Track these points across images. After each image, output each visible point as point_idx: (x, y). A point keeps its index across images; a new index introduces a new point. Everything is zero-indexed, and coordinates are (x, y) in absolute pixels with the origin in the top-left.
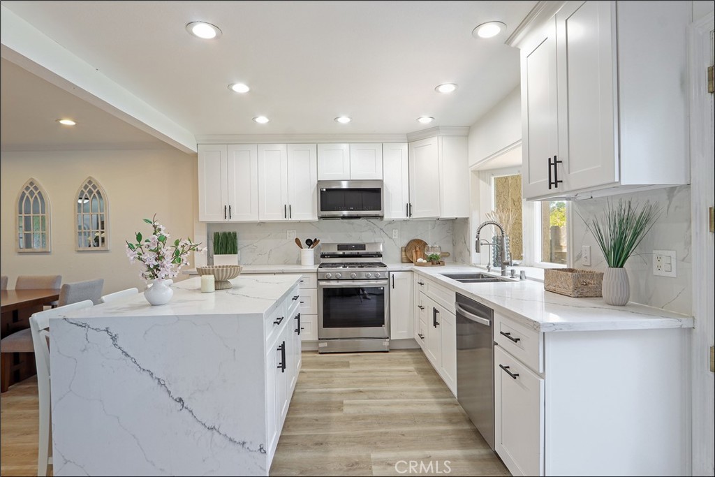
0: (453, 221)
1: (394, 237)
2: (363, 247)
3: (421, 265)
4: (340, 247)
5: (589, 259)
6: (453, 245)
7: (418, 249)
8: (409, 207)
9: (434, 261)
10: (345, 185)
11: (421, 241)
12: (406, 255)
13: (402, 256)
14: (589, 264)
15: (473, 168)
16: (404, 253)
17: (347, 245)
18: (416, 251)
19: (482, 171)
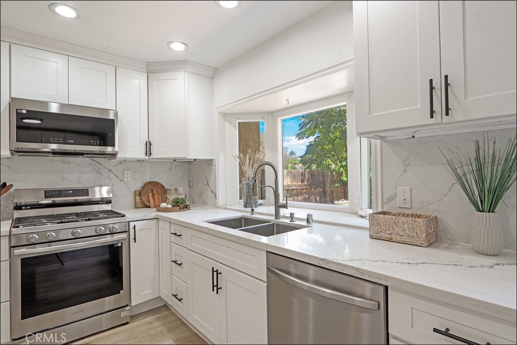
0: (191, 163)
1: (125, 180)
2: (85, 192)
3: (166, 210)
4: (48, 194)
5: (409, 202)
6: (190, 186)
7: (155, 192)
8: (148, 145)
9: (180, 205)
10: (54, 108)
11: (158, 183)
12: (141, 199)
13: (135, 200)
14: (410, 207)
15: (221, 110)
16: (138, 197)
17: (60, 191)
18: (153, 195)
19: (228, 114)
